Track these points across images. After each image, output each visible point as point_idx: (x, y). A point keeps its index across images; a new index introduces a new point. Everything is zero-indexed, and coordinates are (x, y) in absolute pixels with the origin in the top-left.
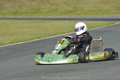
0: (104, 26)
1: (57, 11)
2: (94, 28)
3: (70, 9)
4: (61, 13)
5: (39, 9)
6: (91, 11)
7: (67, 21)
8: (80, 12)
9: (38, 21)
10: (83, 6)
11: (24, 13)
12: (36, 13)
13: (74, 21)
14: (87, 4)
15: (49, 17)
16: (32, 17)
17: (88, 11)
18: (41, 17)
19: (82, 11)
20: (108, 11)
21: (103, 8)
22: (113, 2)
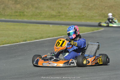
0: (88, 31)
1: (41, 15)
3: (54, 13)
4: (45, 18)
5: (23, 13)
6: (75, 16)
7: (51, 26)
8: (63, 17)
9: (22, 23)
10: (67, 11)
11: (8, 15)
12: (20, 15)
13: (58, 26)
14: (71, 9)
15: (33, 20)
16: (16, 20)
17: (72, 16)
18: (26, 20)
19: (66, 16)
20: (92, 17)
21: (86, 14)
22: (97, 8)
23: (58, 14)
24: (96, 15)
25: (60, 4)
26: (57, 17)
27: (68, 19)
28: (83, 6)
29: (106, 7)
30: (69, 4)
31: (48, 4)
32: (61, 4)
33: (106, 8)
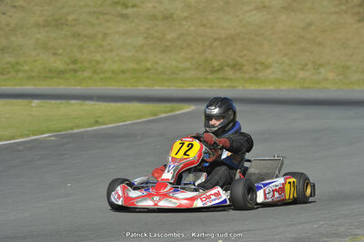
1: (18, 71)
2: (104, 124)
3: (59, 64)
4: (30, 78)
6: (123, 72)
7: (36, 102)
8: (87, 74)
13: (59, 102)
14: (111, 51)
17: (113, 72)
19: (95, 72)
20: (174, 73)
21: (157, 63)
22: (189, 45)
23: (72, 67)
24: (187, 65)
25: (76, 35)
26: (67, 75)
27: (102, 79)
28: (146, 38)
29: (215, 40)
30: (105, 35)
31: (38, 36)
32: (79, 35)
33: (217, 43)
